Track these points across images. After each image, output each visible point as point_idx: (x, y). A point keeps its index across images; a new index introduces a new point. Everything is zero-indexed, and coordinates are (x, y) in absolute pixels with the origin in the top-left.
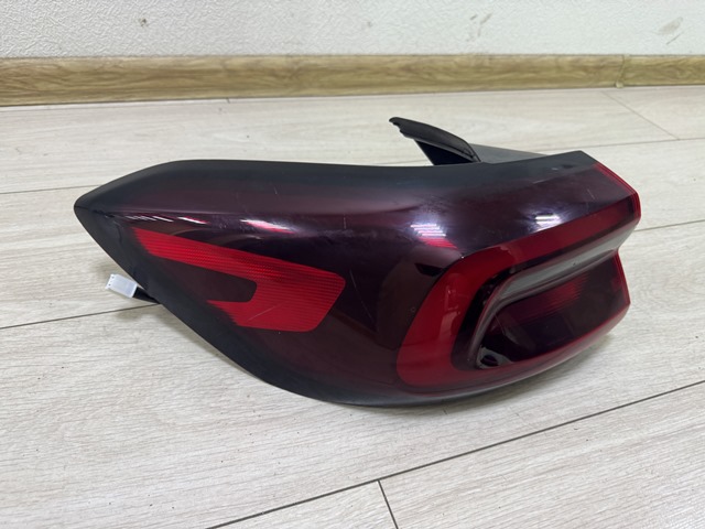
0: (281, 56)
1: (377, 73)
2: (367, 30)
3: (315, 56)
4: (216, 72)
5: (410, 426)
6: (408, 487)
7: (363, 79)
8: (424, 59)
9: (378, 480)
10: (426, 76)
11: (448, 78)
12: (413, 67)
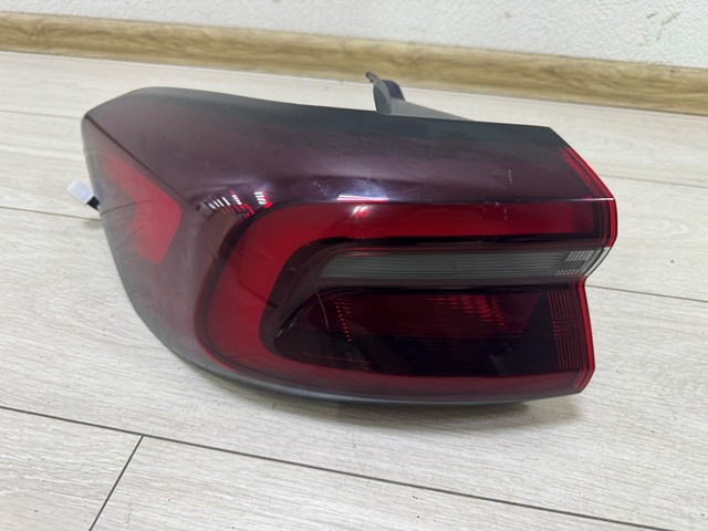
0: (403, 42)
1: (510, 71)
2: (504, 21)
3: (439, 46)
4: (333, 52)
5: (224, 404)
6: (163, 455)
7: (493, 77)
8: (575, 62)
9: (143, 435)
10: (575, 83)
11: (605, 89)
12: (557, 70)
